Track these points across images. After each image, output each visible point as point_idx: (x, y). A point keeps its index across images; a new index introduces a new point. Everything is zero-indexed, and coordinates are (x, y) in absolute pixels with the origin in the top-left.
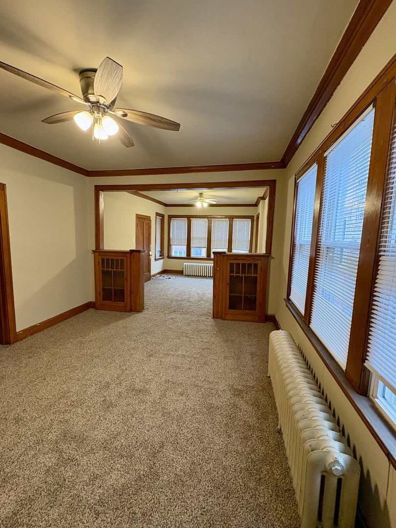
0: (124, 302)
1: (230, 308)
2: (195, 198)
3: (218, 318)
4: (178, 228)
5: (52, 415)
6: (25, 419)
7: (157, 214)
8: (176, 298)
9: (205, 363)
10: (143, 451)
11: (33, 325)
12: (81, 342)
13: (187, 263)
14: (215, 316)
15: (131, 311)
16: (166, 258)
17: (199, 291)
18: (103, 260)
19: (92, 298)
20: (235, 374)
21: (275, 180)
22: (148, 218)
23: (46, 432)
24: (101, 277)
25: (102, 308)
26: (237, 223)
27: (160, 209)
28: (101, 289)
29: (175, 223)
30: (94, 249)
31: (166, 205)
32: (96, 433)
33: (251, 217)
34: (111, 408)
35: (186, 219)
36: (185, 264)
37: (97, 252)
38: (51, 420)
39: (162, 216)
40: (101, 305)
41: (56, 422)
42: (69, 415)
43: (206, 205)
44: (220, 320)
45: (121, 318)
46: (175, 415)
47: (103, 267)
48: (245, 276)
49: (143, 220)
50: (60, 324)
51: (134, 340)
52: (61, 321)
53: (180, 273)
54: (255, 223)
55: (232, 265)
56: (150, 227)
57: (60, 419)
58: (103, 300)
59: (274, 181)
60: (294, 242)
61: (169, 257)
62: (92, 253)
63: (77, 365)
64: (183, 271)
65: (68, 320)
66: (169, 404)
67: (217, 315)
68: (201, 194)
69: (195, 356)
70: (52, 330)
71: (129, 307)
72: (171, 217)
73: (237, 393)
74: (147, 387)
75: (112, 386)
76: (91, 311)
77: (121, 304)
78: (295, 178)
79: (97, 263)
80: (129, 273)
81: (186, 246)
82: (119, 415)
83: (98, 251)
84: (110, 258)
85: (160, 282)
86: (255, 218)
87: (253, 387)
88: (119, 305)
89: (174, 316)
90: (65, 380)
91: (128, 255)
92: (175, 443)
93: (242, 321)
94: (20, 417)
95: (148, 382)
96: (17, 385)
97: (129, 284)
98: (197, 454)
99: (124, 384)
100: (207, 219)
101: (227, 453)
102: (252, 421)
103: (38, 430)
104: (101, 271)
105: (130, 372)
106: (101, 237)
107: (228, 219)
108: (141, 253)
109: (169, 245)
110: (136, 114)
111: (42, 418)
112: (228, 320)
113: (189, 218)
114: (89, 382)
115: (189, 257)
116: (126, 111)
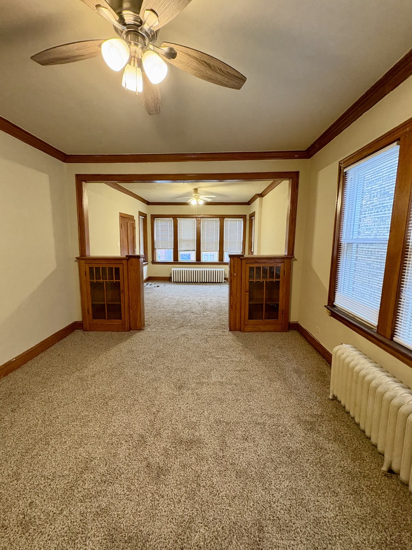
0: (121, 319)
1: (250, 318)
2: (188, 195)
3: (235, 330)
4: (163, 229)
5: (79, 504)
6: (38, 522)
7: (141, 214)
8: (176, 310)
9: (251, 390)
10: (239, 544)
11: (7, 361)
12: (81, 379)
13: (176, 269)
14: (232, 328)
15: (130, 329)
16: (150, 264)
17: (197, 299)
18: (91, 269)
19: (77, 317)
20: (293, 400)
21: (299, 172)
22: (131, 218)
23: (80, 539)
24: (89, 290)
25: (92, 328)
26: (228, 222)
27: (143, 208)
28: (90, 304)
29: (158, 223)
30: (78, 256)
31: (148, 203)
32: (158, 524)
33: (243, 217)
34: (163, 477)
35: (172, 219)
36: (173, 269)
37: (82, 259)
38: (82, 514)
39: (145, 216)
40: (90, 325)
41: (90, 517)
42: (105, 499)
43: (201, 202)
44: (238, 333)
45: (121, 340)
46: (252, 472)
47: (92, 278)
48: (266, 281)
49: (126, 220)
50: (42, 354)
51: (151, 368)
52: (42, 351)
53: (168, 279)
54: (248, 222)
55: (251, 269)
56: (134, 228)
57: (94, 510)
58: (93, 318)
59: (297, 173)
60: (339, 240)
61: (154, 262)
62: (75, 261)
63: (87, 414)
64: (171, 277)
65: (52, 348)
66: (237, 456)
67: (235, 326)
68: (196, 190)
69: (234, 382)
70: (32, 366)
71: (127, 325)
72: (154, 217)
73: (311, 427)
74: (197, 434)
75: (150, 440)
76: (79, 333)
77: (117, 322)
78: (340, 167)
79: (83, 274)
80: (126, 284)
81: (173, 250)
82: (179, 486)
83: (83, 257)
84: (101, 266)
85: (149, 291)
86: (248, 218)
87: (322, 416)
88: (115, 323)
89: (184, 332)
90: (79, 441)
91: (124, 262)
92: (275, 518)
93: (263, 331)
94: (27, 519)
95: (193, 426)
96: (6, 460)
97: (126, 297)
98: (312, 533)
99: (164, 435)
100: (195, 219)
101: (348, 522)
102: (348, 463)
103: (66, 538)
104: (89, 283)
105: (165, 414)
106: (86, 241)
107: (218, 219)
108: (140, 259)
109: (153, 249)
110: (189, 55)
111: (65, 513)
112: (247, 332)
113: (175, 217)
114: (115, 439)
115: (176, 261)
116: (176, 48)
